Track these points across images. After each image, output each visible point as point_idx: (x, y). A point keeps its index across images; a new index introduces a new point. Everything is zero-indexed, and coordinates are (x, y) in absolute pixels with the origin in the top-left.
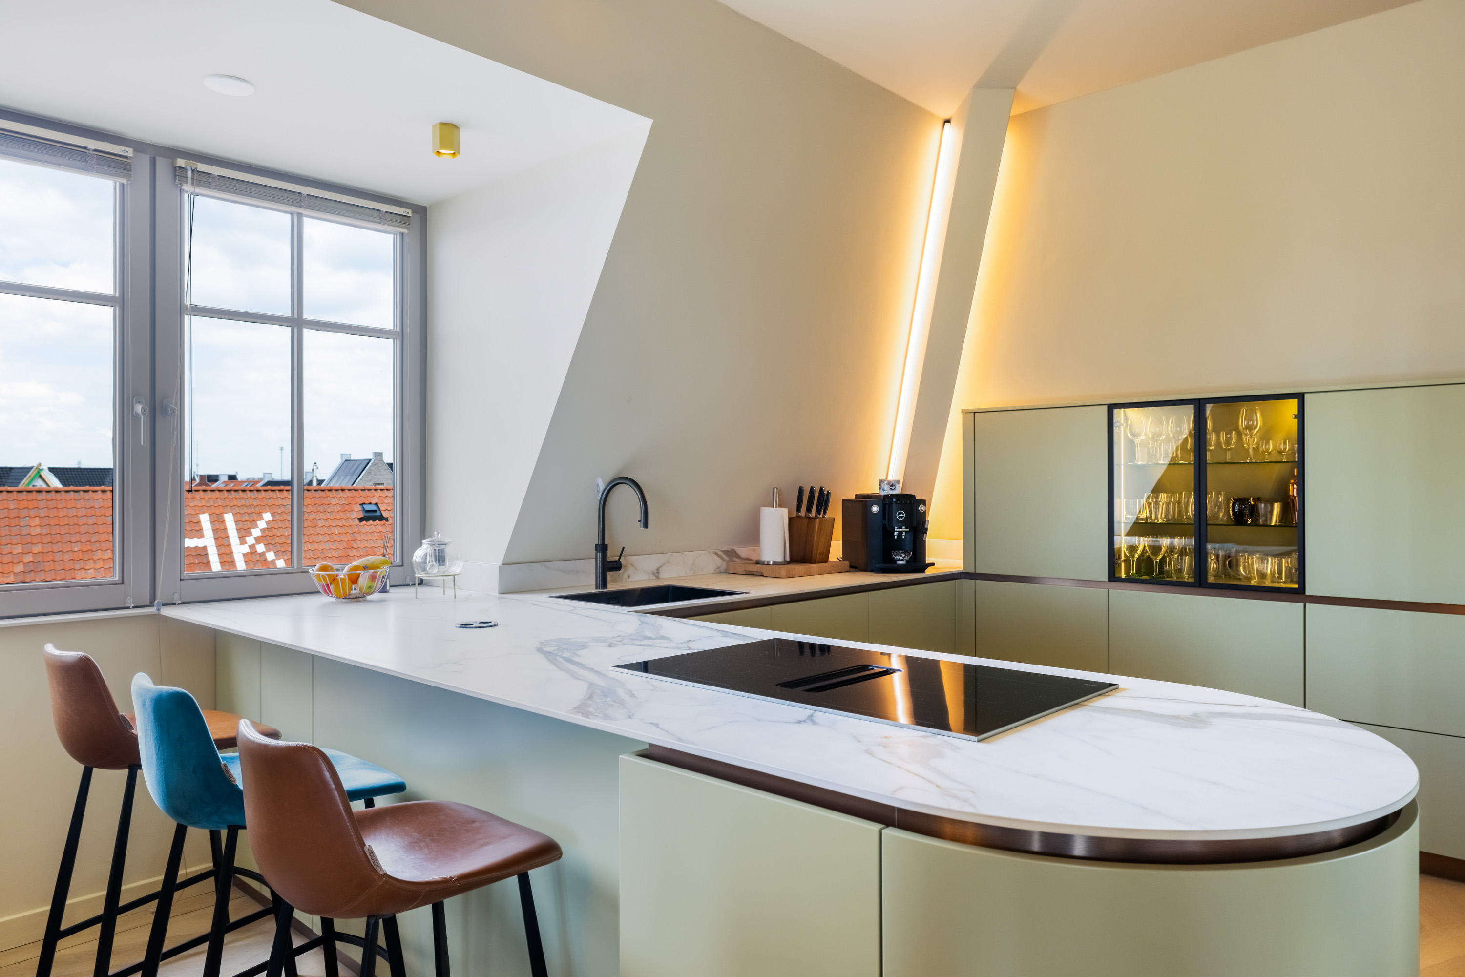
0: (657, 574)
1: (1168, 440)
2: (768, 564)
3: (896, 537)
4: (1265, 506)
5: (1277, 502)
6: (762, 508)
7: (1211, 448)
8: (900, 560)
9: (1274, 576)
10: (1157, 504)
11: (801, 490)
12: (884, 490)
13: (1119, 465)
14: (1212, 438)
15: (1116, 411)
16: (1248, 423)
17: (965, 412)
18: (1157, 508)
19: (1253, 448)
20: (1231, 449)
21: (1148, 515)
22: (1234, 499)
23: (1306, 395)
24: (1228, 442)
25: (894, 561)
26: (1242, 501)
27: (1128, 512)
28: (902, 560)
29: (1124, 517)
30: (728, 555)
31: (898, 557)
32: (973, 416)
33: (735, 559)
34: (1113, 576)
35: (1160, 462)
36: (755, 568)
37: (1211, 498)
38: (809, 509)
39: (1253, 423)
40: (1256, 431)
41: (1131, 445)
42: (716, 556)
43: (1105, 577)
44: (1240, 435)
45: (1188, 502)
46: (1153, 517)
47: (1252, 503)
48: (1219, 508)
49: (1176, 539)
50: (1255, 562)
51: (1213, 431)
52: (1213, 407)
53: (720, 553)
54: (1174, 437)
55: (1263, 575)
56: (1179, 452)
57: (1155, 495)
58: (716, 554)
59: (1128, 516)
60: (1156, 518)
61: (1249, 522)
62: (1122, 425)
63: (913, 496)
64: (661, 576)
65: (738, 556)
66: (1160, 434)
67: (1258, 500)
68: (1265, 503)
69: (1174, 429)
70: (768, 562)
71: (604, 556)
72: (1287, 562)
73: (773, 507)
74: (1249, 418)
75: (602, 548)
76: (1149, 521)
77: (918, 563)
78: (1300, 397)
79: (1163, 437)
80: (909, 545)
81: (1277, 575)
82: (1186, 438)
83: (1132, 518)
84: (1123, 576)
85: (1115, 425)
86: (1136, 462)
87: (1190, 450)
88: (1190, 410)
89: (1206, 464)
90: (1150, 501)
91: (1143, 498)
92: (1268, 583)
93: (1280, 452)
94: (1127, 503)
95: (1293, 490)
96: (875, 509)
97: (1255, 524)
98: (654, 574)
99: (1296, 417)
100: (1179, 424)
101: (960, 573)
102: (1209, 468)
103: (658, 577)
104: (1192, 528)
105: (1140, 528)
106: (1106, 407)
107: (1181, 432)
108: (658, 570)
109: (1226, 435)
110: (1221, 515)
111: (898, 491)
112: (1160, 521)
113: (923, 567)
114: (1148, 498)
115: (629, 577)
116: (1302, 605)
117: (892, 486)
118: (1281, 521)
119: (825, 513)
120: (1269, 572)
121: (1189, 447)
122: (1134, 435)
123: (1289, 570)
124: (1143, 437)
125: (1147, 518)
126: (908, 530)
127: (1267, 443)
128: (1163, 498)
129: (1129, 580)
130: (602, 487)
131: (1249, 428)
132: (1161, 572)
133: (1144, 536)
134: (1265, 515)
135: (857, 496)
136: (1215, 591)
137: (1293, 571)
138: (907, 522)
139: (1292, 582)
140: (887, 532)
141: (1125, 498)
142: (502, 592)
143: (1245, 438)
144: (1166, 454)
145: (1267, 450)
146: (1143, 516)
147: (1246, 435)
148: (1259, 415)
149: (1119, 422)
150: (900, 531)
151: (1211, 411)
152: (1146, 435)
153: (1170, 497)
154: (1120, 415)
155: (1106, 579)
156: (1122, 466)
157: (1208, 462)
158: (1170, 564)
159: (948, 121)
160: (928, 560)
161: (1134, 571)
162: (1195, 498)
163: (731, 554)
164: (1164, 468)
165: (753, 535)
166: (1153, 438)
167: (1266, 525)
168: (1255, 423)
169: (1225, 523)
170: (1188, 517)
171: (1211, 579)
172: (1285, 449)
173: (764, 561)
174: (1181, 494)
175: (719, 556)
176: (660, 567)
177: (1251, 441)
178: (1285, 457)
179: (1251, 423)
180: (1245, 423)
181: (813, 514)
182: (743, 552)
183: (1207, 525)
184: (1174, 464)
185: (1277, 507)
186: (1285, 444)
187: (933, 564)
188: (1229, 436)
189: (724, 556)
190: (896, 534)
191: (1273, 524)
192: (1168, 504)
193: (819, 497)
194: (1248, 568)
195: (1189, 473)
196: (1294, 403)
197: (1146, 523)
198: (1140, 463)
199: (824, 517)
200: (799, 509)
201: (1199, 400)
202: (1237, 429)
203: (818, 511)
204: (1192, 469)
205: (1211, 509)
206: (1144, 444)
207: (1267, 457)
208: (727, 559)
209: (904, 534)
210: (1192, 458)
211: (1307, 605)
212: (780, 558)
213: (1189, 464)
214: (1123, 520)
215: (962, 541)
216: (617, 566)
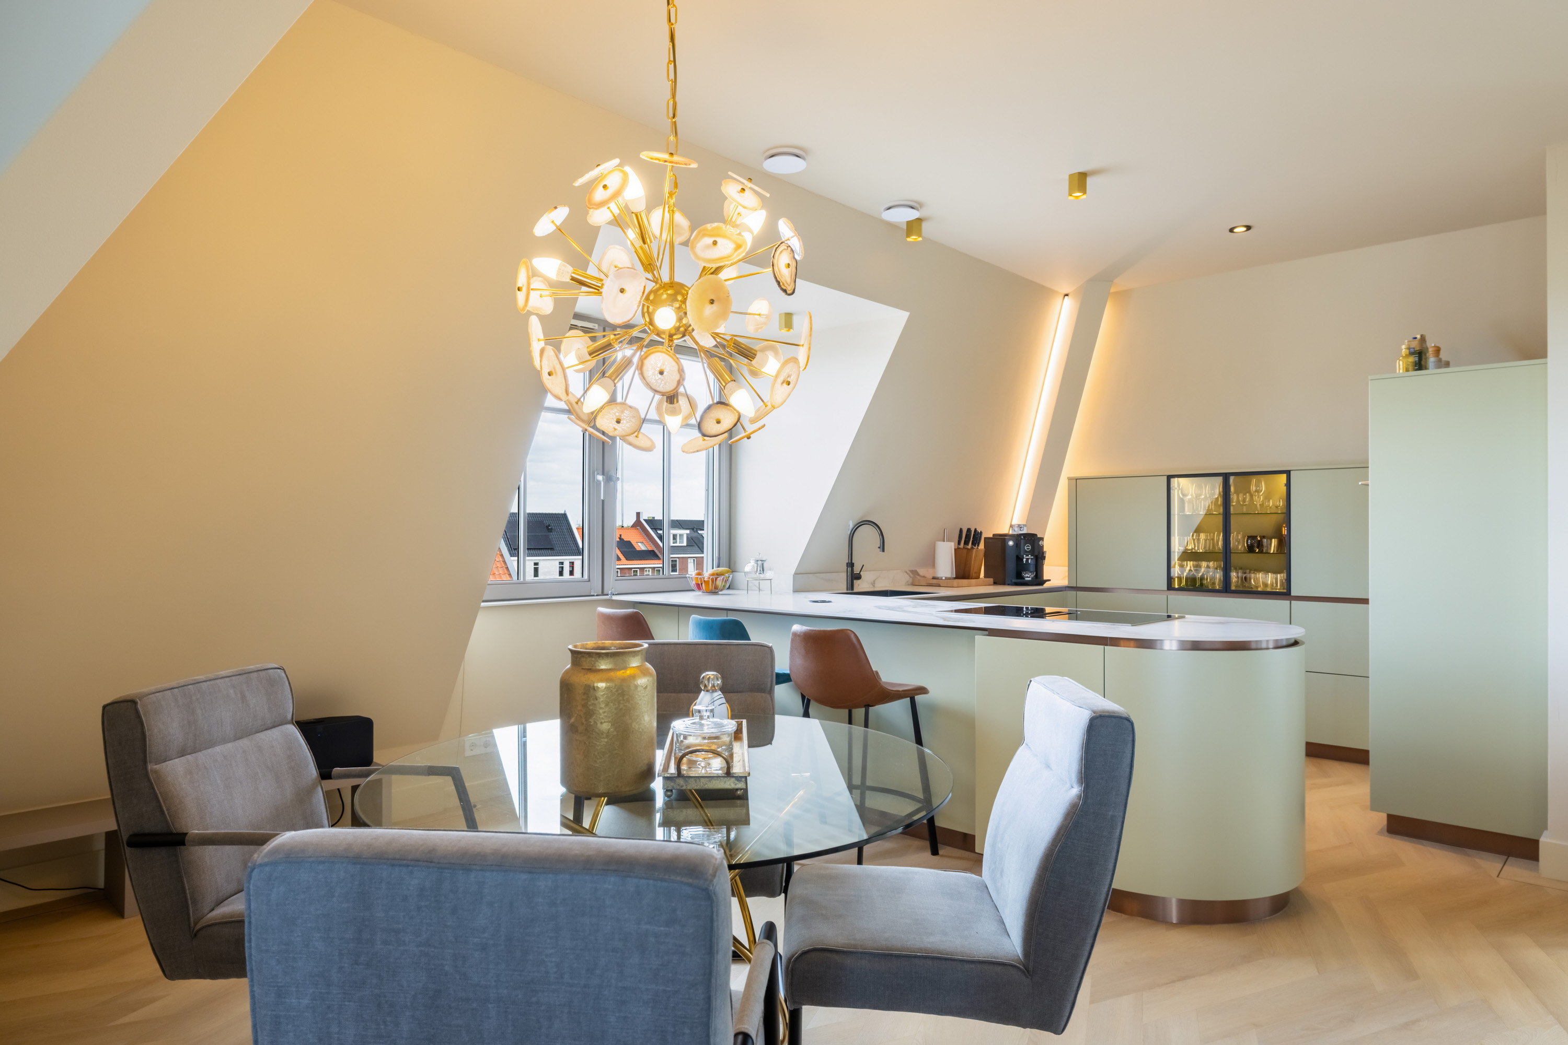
0: (873, 584)
1: (1206, 498)
2: (942, 579)
3: (1024, 562)
4: (1267, 540)
5: (1275, 538)
6: (937, 542)
7: (1234, 504)
8: (1027, 577)
9: (1273, 585)
10: (1199, 540)
11: (961, 531)
12: (1015, 531)
13: (1174, 515)
14: (1234, 497)
15: (1172, 480)
16: (1256, 489)
17: (1069, 479)
18: (1198, 543)
19: (1260, 505)
20: (1246, 505)
21: (1193, 547)
22: (1248, 536)
23: (1291, 472)
24: (1244, 500)
25: (1023, 578)
26: (1252, 537)
27: (1180, 546)
28: (1029, 577)
29: (1177, 548)
30: (913, 574)
31: (1026, 575)
32: (1075, 482)
33: (917, 576)
34: (1170, 587)
35: (1201, 513)
36: (934, 581)
37: (1233, 536)
38: (966, 543)
39: (1260, 488)
40: (1261, 493)
41: (1182, 501)
42: (906, 574)
43: (1165, 588)
44: (1251, 496)
45: (1219, 539)
46: (1196, 548)
47: (1259, 539)
48: (1239, 542)
49: (1211, 563)
50: (1260, 576)
51: (1235, 493)
52: (1234, 478)
53: (908, 572)
54: (1210, 497)
55: (1266, 585)
56: (1213, 507)
57: (1197, 534)
58: (906, 572)
59: (1180, 548)
60: (1198, 549)
61: (1257, 551)
62: (1176, 489)
63: (1036, 535)
64: (876, 586)
65: (919, 575)
66: (1201, 495)
67: (1264, 537)
68: (1267, 539)
69: (1210, 492)
70: (942, 578)
71: (852, 570)
72: (1281, 577)
73: (944, 541)
74: (1257, 485)
75: (851, 565)
76: (1193, 550)
77: (1039, 580)
78: (1288, 473)
79: (1203, 497)
80: (1032, 568)
81: (1275, 585)
82: (1218, 497)
83: (1182, 549)
84: (1176, 586)
85: (1171, 489)
86: (1185, 513)
87: (1220, 505)
88: (1220, 479)
89: (1230, 514)
90: (1195, 538)
91: (1190, 536)
92: (1269, 589)
93: (1277, 507)
94: (1179, 540)
95: (1285, 531)
96: (1011, 543)
97: (1261, 552)
98: (872, 584)
99: (1286, 485)
100: (1213, 488)
101: (1066, 587)
102: (1232, 516)
103: (874, 586)
104: (1221, 555)
105: (1188, 555)
106: (1166, 477)
107: (1214, 494)
108: (874, 581)
109: (1243, 495)
110: (1240, 547)
111: (1025, 531)
112: (1201, 551)
113: (1042, 582)
114: (1193, 536)
115: (859, 585)
116: (1289, 602)
117: (1021, 528)
118: (1277, 551)
119: (978, 546)
120: (1269, 582)
121: (1219, 503)
122: (1184, 495)
123: (1281, 581)
124: (1190, 497)
125: (1192, 549)
126: (1033, 557)
127: (1269, 501)
128: (1202, 536)
129: (1180, 589)
130: (851, 526)
131: (1258, 491)
132: (1202, 584)
133: (1190, 561)
134: (1267, 547)
135: (994, 535)
136: (1236, 595)
137: (1284, 581)
138: (1032, 552)
139: (1284, 589)
140: (1019, 559)
141: (1178, 535)
142: (794, 591)
143: (1255, 498)
144: (1205, 506)
145: (1269, 506)
146: (1190, 547)
147: (1255, 496)
148: (1263, 483)
149: (1174, 487)
150: (1028, 559)
151: (1234, 480)
152: (1192, 495)
153: (1207, 536)
154: (1175, 482)
155: (1166, 589)
156: (1176, 516)
157: (1231, 513)
158: (1207, 579)
159: (1067, 295)
160: (1045, 578)
161: (1184, 583)
162: (1223, 536)
163: (915, 573)
164: (1202, 517)
165: (930, 559)
166: (1196, 497)
167: (1268, 553)
168: (1261, 489)
169: (1242, 552)
170: (1219, 549)
171: (1233, 588)
172: (1280, 505)
173: (939, 577)
174: (1214, 534)
175: (908, 574)
176: (876, 579)
177: (1259, 500)
178: (1279, 510)
179: (1258, 488)
180: (1254, 489)
181: (970, 546)
182: (922, 572)
183: (1230, 553)
184: (1209, 514)
185: (1274, 542)
186: (1280, 502)
187: (1049, 580)
188: (1245, 496)
189: (911, 574)
190: (1024, 560)
191: (1272, 552)
192: (1206, 540)
193: (974, 535)
194: (1256, 580)
195: (1220, 520)
196: (1284, 476)
197: (1192, 552)
198: (1188, 513)
199: (978, 548)
200: (959, 543)
201: (1226, 474)
202: (1249, 492)
203: (973, 544)
204: (1221, 518)
205: (1233, 543)
206: (1190, 501)
207: (1268, 510)
208: (912, 575)
209: (1030, 560)
210: (1221, 510)
211: (1292, 602)
212: (949, 575)
213: (1220, 514)
214: (1177, 550)
215: (1067, 568)
216: (858, 577)
